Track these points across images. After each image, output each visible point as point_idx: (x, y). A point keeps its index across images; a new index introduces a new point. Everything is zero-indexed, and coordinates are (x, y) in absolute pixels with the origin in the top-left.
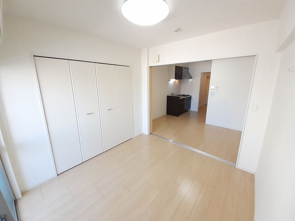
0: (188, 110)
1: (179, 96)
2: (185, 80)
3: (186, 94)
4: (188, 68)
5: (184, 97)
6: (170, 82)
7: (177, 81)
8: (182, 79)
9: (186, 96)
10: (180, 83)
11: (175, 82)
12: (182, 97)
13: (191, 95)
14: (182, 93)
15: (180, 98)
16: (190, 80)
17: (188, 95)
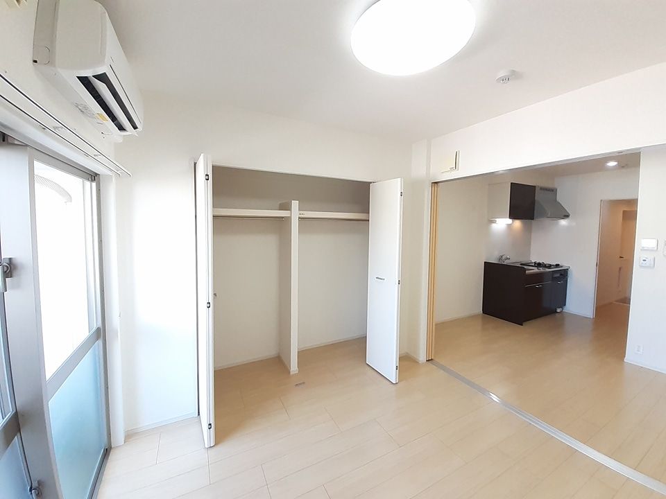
0: (559, 310)
1: (525, 267)
2: (547, 221)
3: (547, 262)
4: (553, 191)
5: (542, 270)
6: (494, 225)
7: (517, 224)
8: (533, 219)
9: (550, 266)
10: (527, 230)
11: (509, 226)
12: (535, 270)
13: (565, 264)
14: (534, 258)
15: (525, 270)
16: (563, 222)
17: (557, 266)
